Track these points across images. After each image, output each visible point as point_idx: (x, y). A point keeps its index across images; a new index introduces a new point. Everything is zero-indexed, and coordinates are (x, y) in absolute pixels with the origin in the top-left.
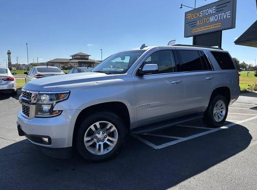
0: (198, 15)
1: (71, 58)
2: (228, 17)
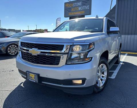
2: (88, 8)
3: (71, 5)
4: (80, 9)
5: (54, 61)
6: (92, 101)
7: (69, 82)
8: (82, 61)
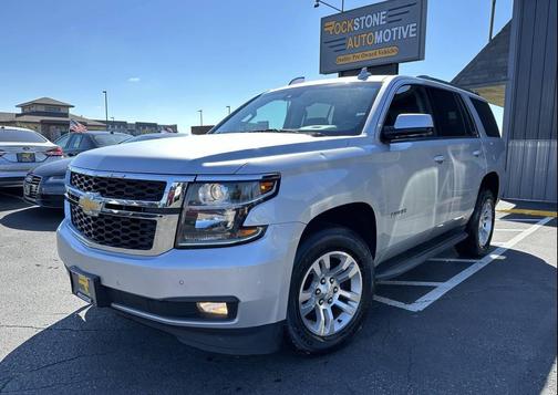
0: (350, 25)
1: (19, 111)
2: (411, 35)
3: (345, 26)
4: (378, 38)
5: (143, 236)
6: (279, 381)
7: (188, 307)
8: (231, 238)
